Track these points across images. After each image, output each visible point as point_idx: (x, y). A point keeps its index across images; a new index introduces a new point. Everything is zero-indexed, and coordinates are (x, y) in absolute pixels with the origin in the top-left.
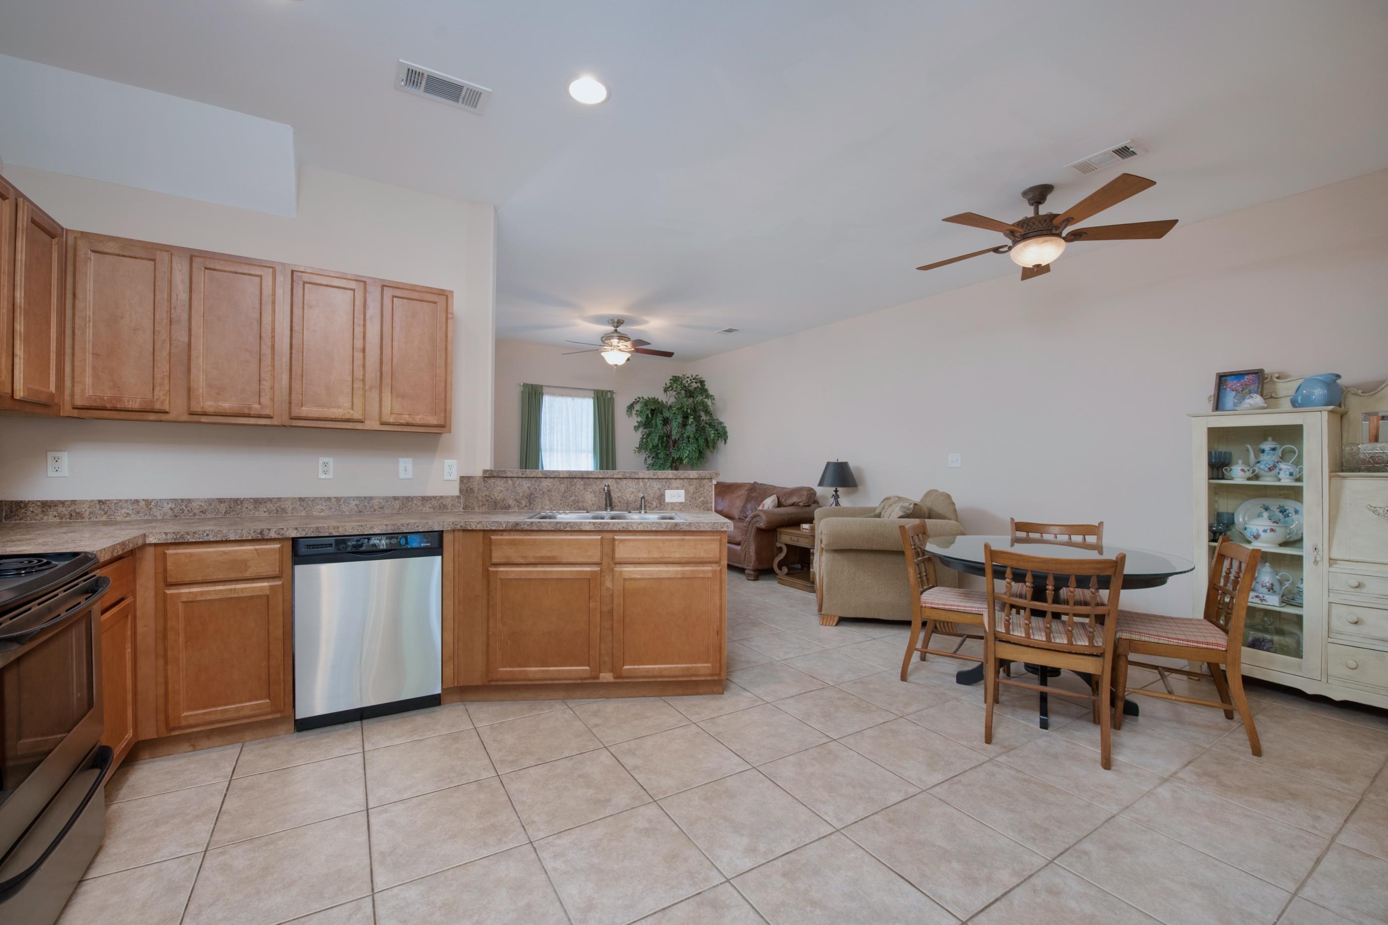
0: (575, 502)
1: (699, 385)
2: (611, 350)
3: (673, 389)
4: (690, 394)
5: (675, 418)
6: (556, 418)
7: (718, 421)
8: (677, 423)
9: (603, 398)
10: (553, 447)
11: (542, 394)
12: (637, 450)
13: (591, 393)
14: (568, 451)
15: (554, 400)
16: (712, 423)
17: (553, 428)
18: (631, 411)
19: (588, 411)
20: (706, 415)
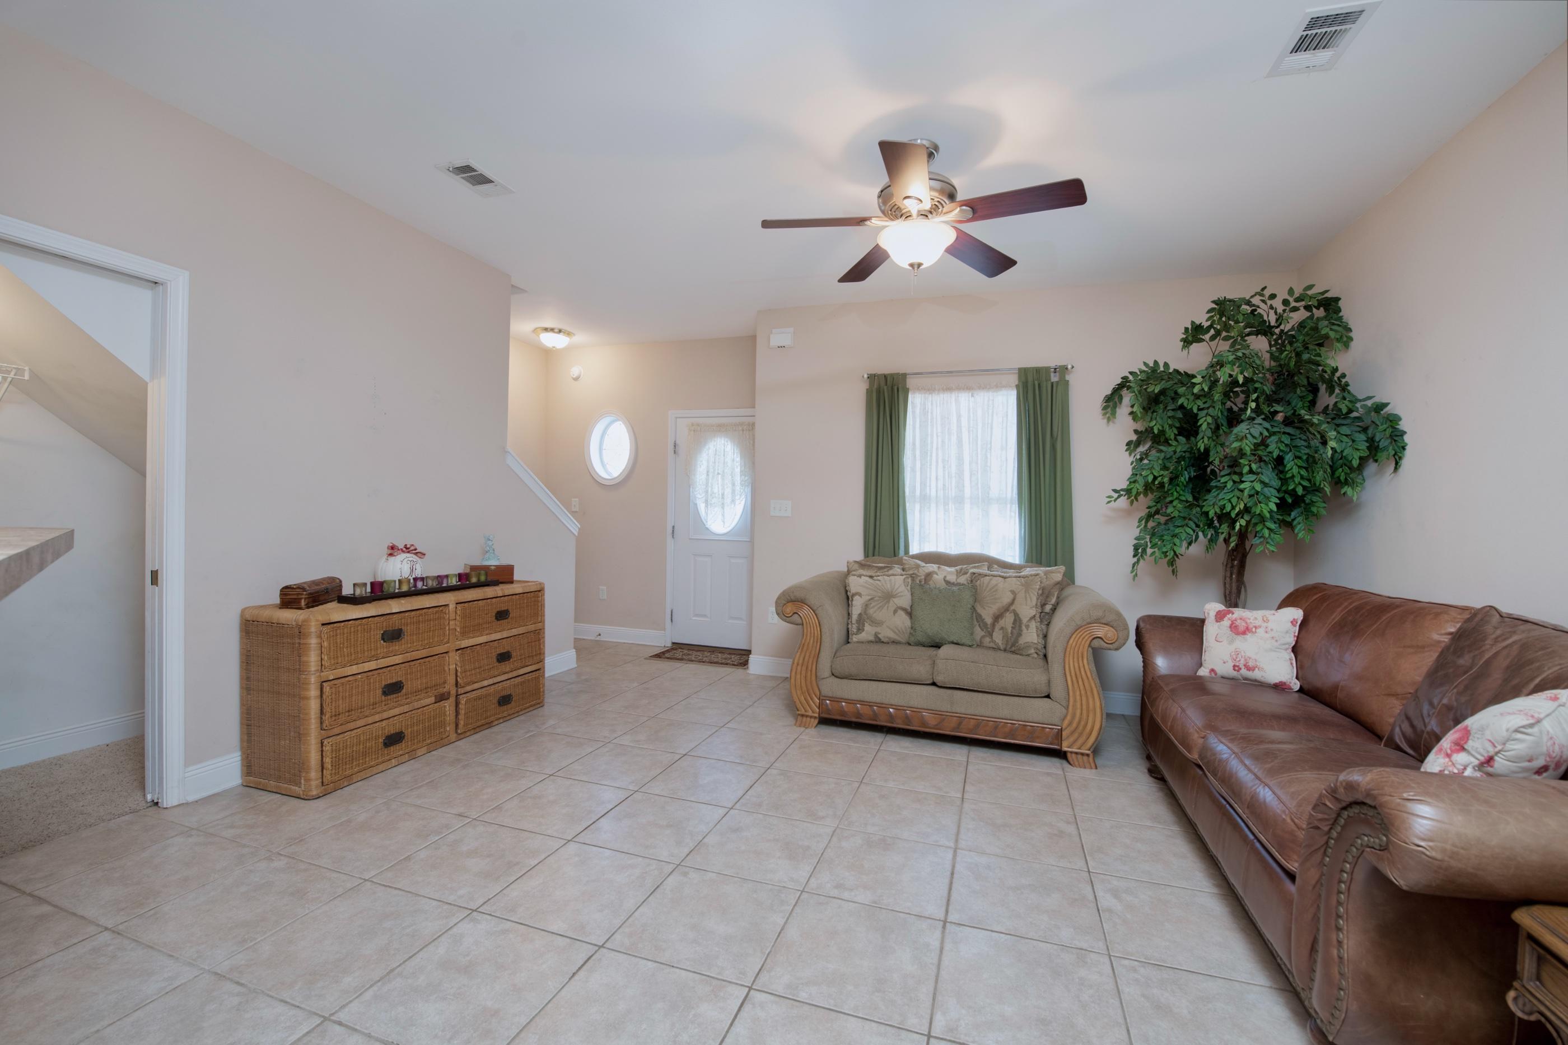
4: (1283, 339)
5: (1206, 405)
6: (935, 435)
7: (1369, 403)
8: (1209, 419)
9: (1039, 385)
10: (928, 492)
11: (906, 391)
12: (1116, 495)
13: (1014, 379)
14: (959, 500)
15: (932, 401)
16: (1345, 410)
17: (929, 454)
18: (1115, 407)
19: (1007, 415)
20: (1331, 390)
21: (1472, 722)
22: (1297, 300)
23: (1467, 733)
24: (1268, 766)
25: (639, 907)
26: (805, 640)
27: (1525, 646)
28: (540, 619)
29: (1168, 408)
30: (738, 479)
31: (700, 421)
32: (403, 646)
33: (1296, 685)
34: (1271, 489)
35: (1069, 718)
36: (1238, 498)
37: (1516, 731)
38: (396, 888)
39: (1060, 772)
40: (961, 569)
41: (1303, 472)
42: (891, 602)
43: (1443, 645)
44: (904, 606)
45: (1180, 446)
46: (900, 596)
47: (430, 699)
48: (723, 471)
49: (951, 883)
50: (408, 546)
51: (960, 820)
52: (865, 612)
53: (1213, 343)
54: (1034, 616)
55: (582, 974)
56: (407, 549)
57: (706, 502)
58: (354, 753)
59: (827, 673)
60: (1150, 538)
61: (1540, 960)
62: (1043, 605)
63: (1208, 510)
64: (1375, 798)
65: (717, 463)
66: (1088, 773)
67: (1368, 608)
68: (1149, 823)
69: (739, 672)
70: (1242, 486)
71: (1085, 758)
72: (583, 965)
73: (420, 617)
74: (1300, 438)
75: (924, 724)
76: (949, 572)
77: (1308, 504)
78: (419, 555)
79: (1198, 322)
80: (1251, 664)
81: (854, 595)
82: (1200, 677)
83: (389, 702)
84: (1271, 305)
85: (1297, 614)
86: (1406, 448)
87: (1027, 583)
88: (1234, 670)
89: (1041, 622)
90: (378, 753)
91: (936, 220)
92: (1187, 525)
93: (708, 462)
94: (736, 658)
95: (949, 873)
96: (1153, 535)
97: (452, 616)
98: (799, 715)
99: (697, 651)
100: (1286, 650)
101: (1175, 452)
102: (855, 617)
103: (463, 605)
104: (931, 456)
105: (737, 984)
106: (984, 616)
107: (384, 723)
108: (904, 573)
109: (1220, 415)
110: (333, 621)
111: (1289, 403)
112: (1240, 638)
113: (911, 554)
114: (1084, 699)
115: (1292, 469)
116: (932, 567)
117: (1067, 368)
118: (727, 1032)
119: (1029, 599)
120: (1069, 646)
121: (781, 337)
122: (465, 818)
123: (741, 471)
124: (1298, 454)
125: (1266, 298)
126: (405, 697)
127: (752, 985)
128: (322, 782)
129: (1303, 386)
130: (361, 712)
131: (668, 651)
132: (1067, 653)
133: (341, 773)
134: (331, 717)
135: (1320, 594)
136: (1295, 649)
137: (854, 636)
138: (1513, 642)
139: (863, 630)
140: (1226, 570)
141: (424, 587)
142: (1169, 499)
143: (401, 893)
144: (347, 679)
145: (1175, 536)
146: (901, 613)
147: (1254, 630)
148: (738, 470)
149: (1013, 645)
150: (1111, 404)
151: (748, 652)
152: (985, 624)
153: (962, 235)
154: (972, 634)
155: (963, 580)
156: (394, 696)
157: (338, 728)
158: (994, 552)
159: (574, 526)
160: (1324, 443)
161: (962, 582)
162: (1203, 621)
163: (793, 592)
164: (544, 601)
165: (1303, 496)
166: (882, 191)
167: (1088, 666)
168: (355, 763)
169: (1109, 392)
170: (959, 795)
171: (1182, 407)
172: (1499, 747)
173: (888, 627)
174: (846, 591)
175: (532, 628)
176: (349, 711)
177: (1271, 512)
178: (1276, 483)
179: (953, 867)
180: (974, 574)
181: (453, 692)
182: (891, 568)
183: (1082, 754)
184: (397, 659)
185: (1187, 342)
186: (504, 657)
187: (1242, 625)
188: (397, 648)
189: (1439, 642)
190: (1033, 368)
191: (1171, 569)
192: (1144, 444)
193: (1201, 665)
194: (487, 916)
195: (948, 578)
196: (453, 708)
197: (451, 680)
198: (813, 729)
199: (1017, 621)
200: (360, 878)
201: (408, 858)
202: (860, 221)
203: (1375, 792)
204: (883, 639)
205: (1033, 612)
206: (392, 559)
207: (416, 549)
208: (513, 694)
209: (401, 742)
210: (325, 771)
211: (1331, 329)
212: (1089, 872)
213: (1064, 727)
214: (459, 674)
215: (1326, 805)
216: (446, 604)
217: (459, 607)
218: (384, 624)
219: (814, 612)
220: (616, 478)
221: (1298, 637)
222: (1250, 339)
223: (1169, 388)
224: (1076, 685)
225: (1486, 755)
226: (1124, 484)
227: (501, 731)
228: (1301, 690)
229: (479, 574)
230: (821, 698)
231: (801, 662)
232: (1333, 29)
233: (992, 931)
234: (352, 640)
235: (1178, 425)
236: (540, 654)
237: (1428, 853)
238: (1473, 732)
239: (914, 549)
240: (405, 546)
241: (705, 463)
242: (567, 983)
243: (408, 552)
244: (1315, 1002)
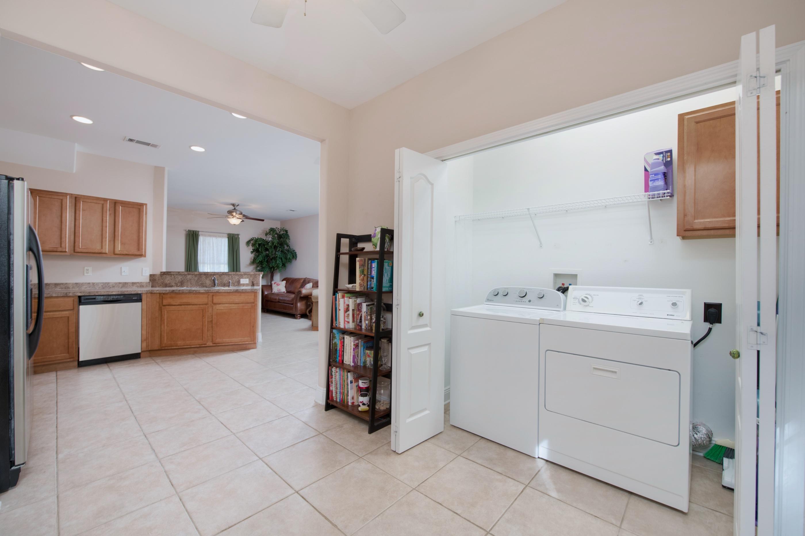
0: (201, 284)
1: (285, 233)
2: (232, 217)
3: (270, 234)
4: (280, 237)
6: (206, 247)
7: (292, 249)
8: (271, 250)
9: (233, 238)
11: (199, 236)
13: (226, 235)
14: (213, 264)
15: (206, 239)
16: (289, 250)
19: (225, 244)
20: (287, 247)
22: (282, 229)
41: (285, 260)
53: (270, 236)
67: (293, 280)
74: (284, 254)
80: (280, 290)
82: (273, 293)
85: (285, 282)
86: (297, 257)
88: (278, 291)
104: (205, 253)
112: (278, 286)
115: (283, 259)
117: (239, 235)
124: (284, 257)
125: (278, 229)
129: (284, 245)
135: (288, 279)
136: (285, 287)
140: (271, 276)
147: (280, 285)
150: (248, 243)
160: (287, 255)
162: (272, 284)
165: (285, 263)
169: (248, 241)
171: (265, 247)
178: (281, 261)
185: (265, 235)
187: (278, 284)
190: (231, 234)
192: (255, 252)
193: (272, 291)
211: (288, 236)
221: (286, 285)
222: (275, 236)
223: (262, 243)
228: (287, 292)
235: (265, 250)
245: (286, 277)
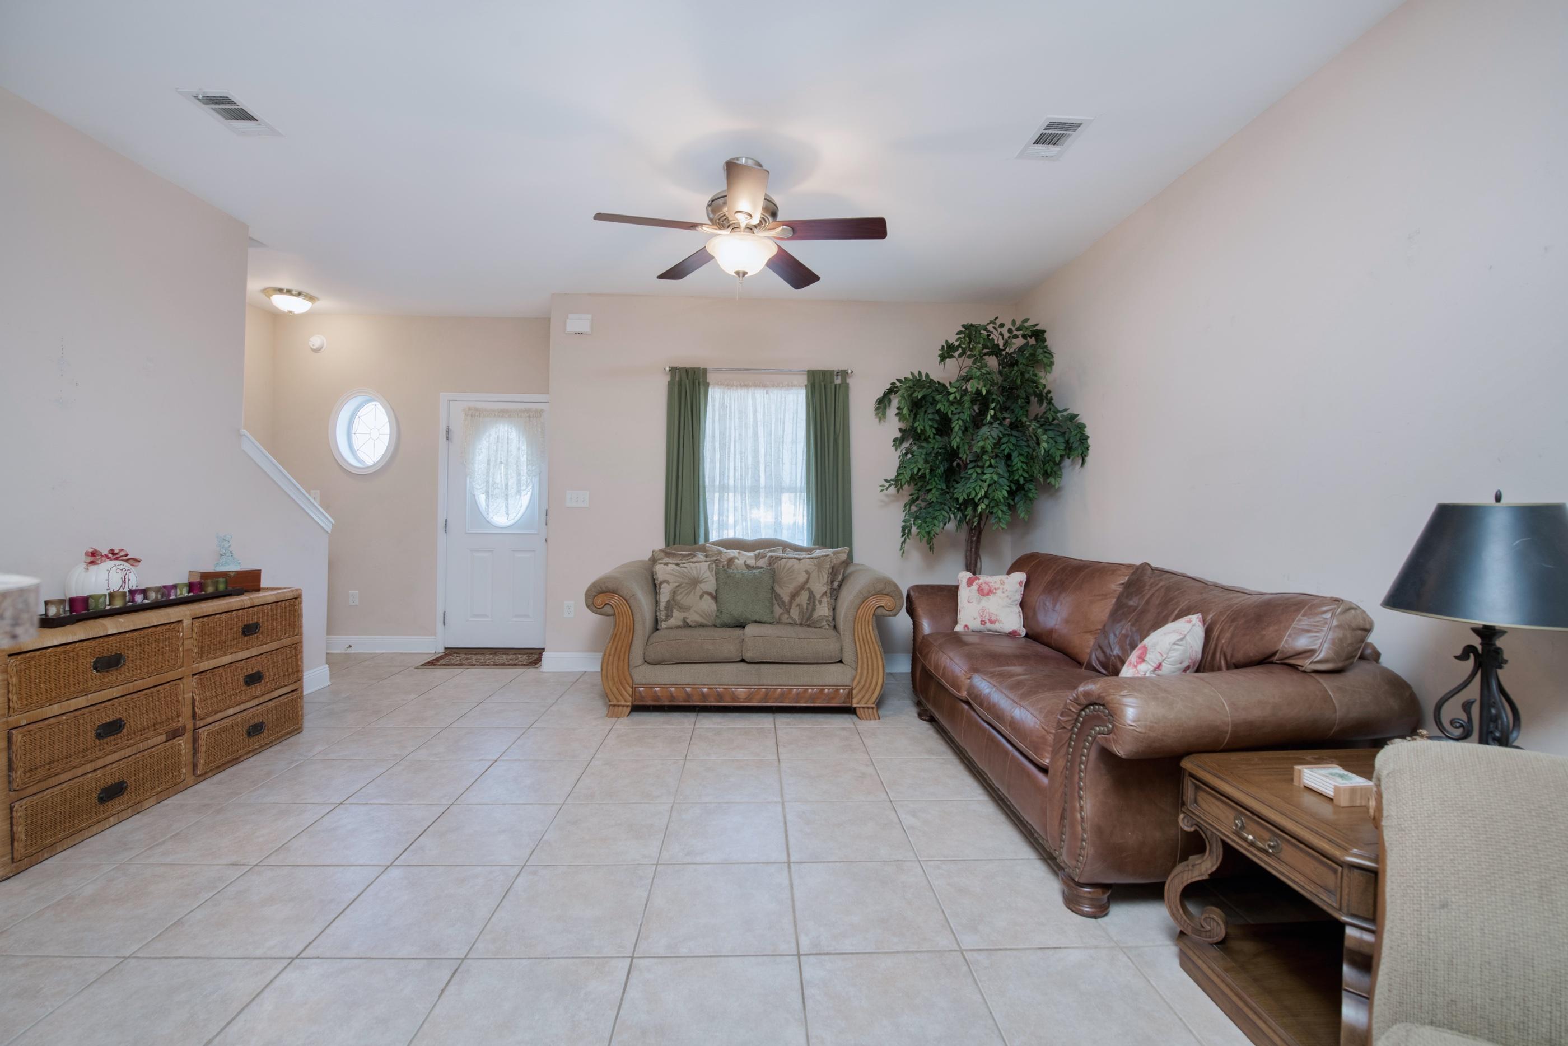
1: (1030, 340)
3: (963, 352)
4: (1009, 361)
5: (958, 411)
6: (733, 428)
7: (1065, 413)
8: (960, 422)
9: (825, 386)
10: (726, 481)
11: (707, 385)
12: (887, 485)
13: (803, 380)
14: (755, 490)
15: (730, 396)
16: (1051, 419)
17: (727, 446)
18: (885, 408)
19: (797, 413)
20: (1040, 402)
21: (1148, 641)
23: (1145, 649)
24: (1020, 692)
25: (493, 913)
26: (618, 630)
27: (1168, 589)
28: (296, 631)
29: (929, 412)
30: (524, 468)
31: (479, 405)
32: (123, 675)
33: (1023, 632)
34: (1004, 479)
35: (858, 677)
36: (980, 486)
37: (1175, 644)
38: (176, 958)
39: (852, 726)
40: (759, 554)
41: (1025, 466)
42: (698, 588)
43: (1118, 592)
44: (709, 591)
45: (936, 444)
46: (705, 582)
47: (159, 737)
48: (507, 460)
49: (786, 831)
50: (116, 551)
51: (780, 778)
52: (673, 599)
53: (961, 360)
54: (826, 592)
55: (452, 988)
56: (114, 555)
57: (487, 493)
58: (58, 816)
59: (640, 661)
60: (914, 521)
61: (1197, 787)
62: (832, 582)
63: (958, 496)
64: (1104, 698)
65: (499, 452)
66: (873, 724)
67: (1069, 569)
68: (927, 757)
69: (531, 672)
70: (985, 477)
71: (870, 710)
72: (449, 981)
73: (146, 638)
74: (1022, 440)
75: (735, 698)
76: (748, 556)
77: (1026, 491)
78: (131, 562)
79: (950, 342)
80: (993, 619)
81: (661, 583)
82: (957, 633)
83: (105, 746)
84: (1001, 332)
85: (1020, 577)
86: (1090, 448)
87: (820, 561)
88: (982, 624)
89: (831, 597)
90: (91, 812)
91: (760, 234)
92: (943, 509)
93: (489, 448)
94: (524, 658)
95: (782, 824)
96: (916, 518)
97: (187, 633)
98: (611, 705)
99: (477, 654)
100: (1016, 605)
101: (933, 448)
102: (663, 605)
103: (201, 619)
104: (729, 448)
105: (618, 957)
106: (782, 595)
107: (99, 773)
108: (708, 559)
109: (968, 419)
110: (25, 650)
111: (1013, 411)
112: (985, 598)
113: (710, 541)
114: (870, 660)
115: (1017, 463)
116: (733, 553)
117: (847, 373)
118: (622, 999)
119: (821, 578)
120: (858, 616)
121: (578, 323)
122: (243, 867)
123: (528, 460)
124: (1021, 452)
125: (997, 326)
126: (126, 738)
127: (633, 954)
128: (13, 859)
129: (1023, 398)
130: (67, 763)
131: (441, 657)
132: (857, 621)
133: (39, 842)
134: (25, 773)
135: (1036, 561)
136: (1022, 605)
137: (663, 622)
138: (1162, 587)
139: (672, 616)
140: (968, 545)
141: (146, 601)
142: (928, 487)
143: (184, 961)
144: (46, 722)
145: (934, 518)
146: (707, 597)
147: (994, 591)
148: (524, 459)
149: (808, 619)
150: (882, 405)
151: (543, 650)
152: (783, 602)
153: (781, 250)
154: (772, 612)
155: (762, 563)
156: (112, 738)
157: (35, 786)
158: (785, 537)
159: (325, 521)
160: (1038, 444)
161: (760, 566)
162: (957, 588)
163: (605, 583)
164: (301, 610)
165: (1024, 484)
166: (712, 201)
167: (872, 632)
168: (59, 828)
169: (881, 395)
170: (776, 757)
171: (938, 412)
172: (1165, 656)
173: (695, 611)
174: (654, 580)
175: (287, 641)
176: (49, 763)
177: (1004, 497)
178: (1006, 475)
179: (785, 817)
180: (772, 557)
181: (190, 726)
182: (694, 556)
183: (868, 708)
184: (115, 692)
185: (943, 358)
186: (253, 679)
187: (986, 588)
188: (114, 678)
189: (1115, 591)
190: (819, 371)
191: (929, 546)
192: (907, 441)
193: (956, 622)
194: (314, 960)
195: (748, 562)
196: (190, 746)
197: (187, 711)
198: (625, 718)
199: (812, 597)
200: (117, 957)
201: (179, 923)
202: (692, 226)
203: (1104, 695)
204: (691, 624)
205: (824, 589)
206: (93, 568)
207: (127, 555)
208: (266, 721)
209: (123, 794)
210: (16, 844)
211: (1045, 357)
212: (891, 801)
213: (854, 686)
214: (197, 703)
215: (1070, 710)
216: (179, 620)
217: (196, 623)
218: (97, 649)
219: (626, 601)
220: (371, 466)
221: (1023, 595)
222: (986, 357)
223: (928, 395)
224: (863, 650)
225: (1157, 663)
226: (892, 475)
227: (254, 766)
228: (1027, 636)
229: (217, 582)
230: (634, 686)
231: (612, 652)
232: (1062, 132)
233: (829, 862)
234: (53, 672)
235: (936, 426)
236: (298, 671)
237: (1138, 730)
238: (1148, 648)
239: (714, 537)
240: (112, 552)
241: (485, 451)
242: (438, 1001)
243: (117, 559)
244: (1064, 858)
245: (1028, 551)
